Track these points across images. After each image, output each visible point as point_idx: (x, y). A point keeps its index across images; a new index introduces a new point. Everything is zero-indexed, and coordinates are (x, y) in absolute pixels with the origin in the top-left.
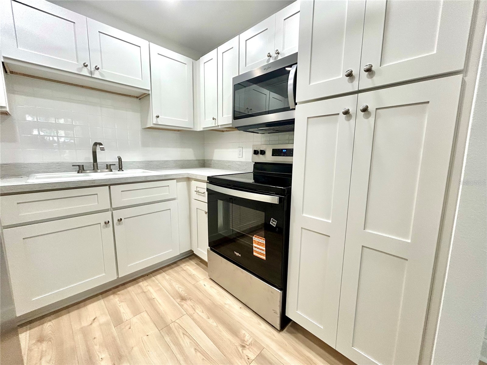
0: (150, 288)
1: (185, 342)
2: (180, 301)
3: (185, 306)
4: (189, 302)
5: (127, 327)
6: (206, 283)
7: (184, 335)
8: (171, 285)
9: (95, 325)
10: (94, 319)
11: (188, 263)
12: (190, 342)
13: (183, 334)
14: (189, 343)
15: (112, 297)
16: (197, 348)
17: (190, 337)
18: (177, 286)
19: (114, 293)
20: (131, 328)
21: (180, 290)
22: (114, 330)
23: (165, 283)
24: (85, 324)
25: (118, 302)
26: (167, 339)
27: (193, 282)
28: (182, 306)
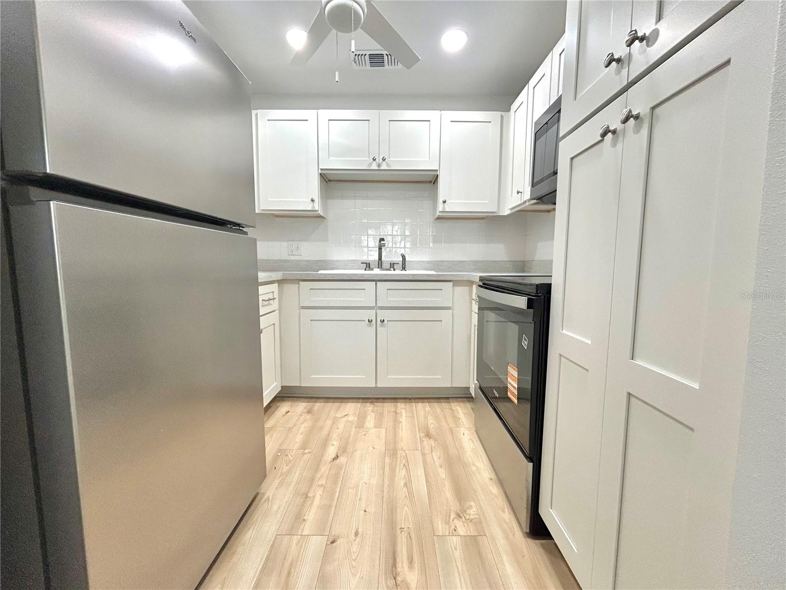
0: (404, 411)
1: (401, 473)
2: (423, 437)
3: (425, 443)
4: (432, 442)
5: (364, 433)
6: (467, 432)
7: (404, 467)
8: (426, 417)
9: (344, 419)
10: (346, 415)
11: (462, 404)
12: (405, 475)
13: (404, 465)
14: (403, 476)
15: (368, 404)
16: (408, 485)
17: (408, 471)
18: (431, 421)
19: (372, 402)
20: (366, 435)
21: (432, 426)
22: (353, 430)
23: (421, 413)
24: (339, 415)
25: (370, 411)
26: (387, 460)
27: (452, 425)
28: (422, 441)
